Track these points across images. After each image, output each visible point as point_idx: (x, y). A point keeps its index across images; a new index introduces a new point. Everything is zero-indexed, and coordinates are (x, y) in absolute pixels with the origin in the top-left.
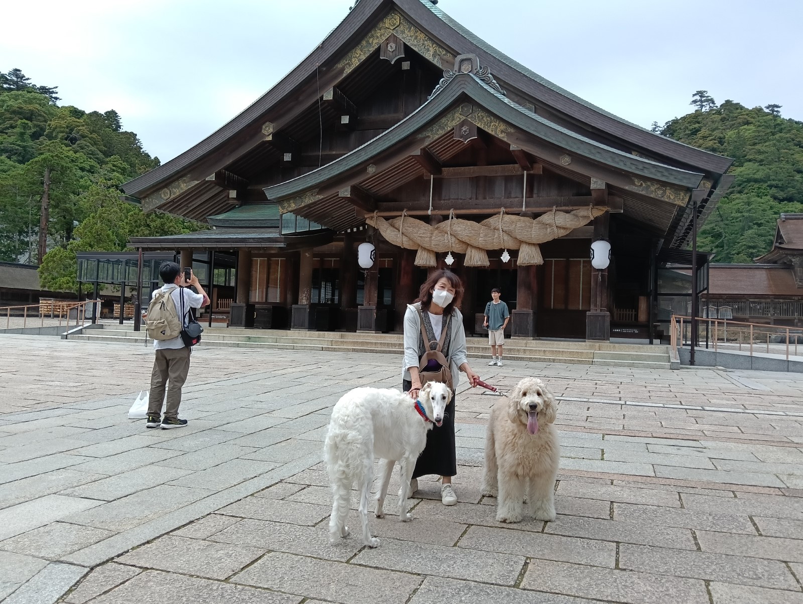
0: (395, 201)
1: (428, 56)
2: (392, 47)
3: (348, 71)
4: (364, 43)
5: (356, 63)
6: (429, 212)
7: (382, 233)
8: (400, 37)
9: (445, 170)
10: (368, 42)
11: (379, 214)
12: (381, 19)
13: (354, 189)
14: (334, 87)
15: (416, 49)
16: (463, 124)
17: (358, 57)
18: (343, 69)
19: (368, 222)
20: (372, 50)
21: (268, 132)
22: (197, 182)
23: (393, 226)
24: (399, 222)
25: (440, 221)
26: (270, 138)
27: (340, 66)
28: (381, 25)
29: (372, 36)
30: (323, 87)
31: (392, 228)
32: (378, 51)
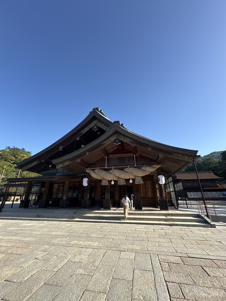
0: (95, 165)
1: (105, 129)
2: (95, 127)
3: (84, 133)
4: (88, 126)
6: (106, 168)
7: (91, 174)
8: (97, 125)
9: (110, 155)
10: (89, 126)
11: (90, 169)
12: (92, 121)
13: (82, 160)
14: (80, 137)
15: (101, 127)
16: (116, 139)
17: (86, 130)
18: (82, 133)
19: (86, 171)
20: (90, 128)
21: (61, 148)
22: (39, 162)
23: (94, 172)
24: (96, 171)
25: (109, 170)
26: (61, 150)
28: (93, 122)
29: (90, 125)
30: (76, 137)
31: (94, 173)
32: (92, 128)
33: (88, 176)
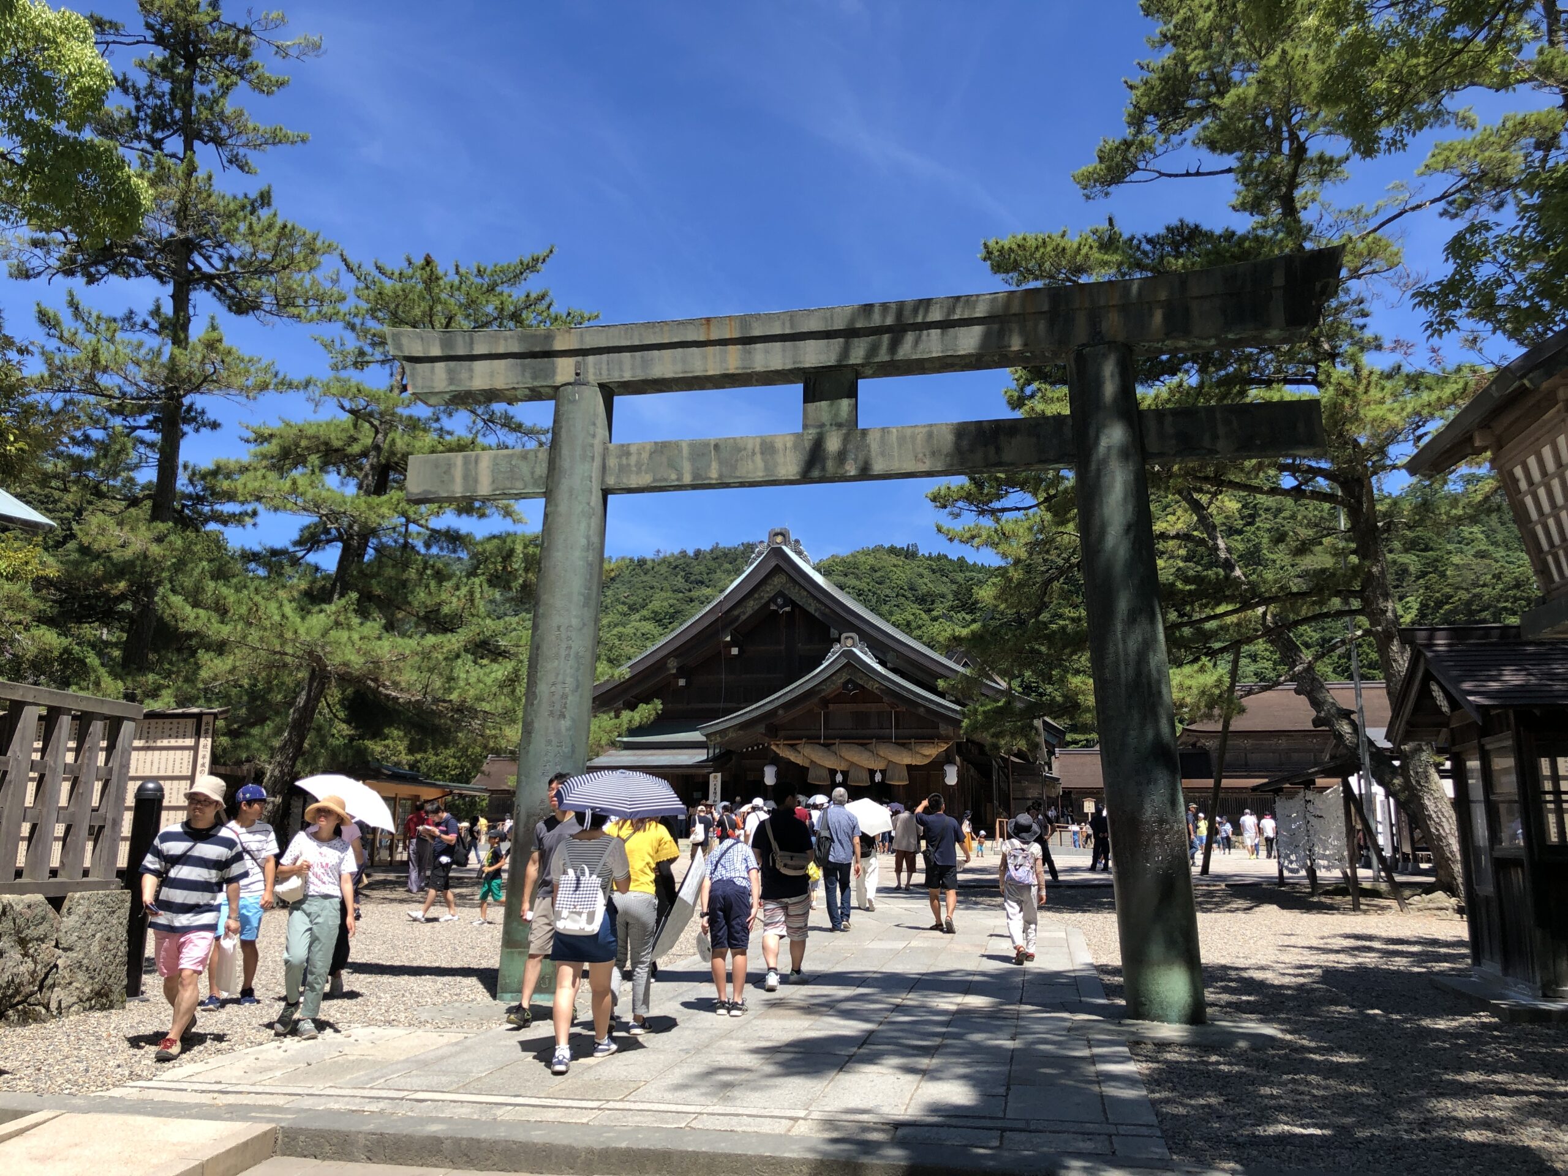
1: (812, 610)
2: (780, 601)
3: (744, 617)
4: (757, 596)
5: (749, 612)
6: (822, 740)
7: (784, 756)
8: (786, 592)
9: (831, 706)
10: (760, 595)
11: (783, 743)
12: (772, 581)
13: (767, 727)
14: (732, 630)
15: (801, 604)
16: (849, 681)
17: (752, 606)
18: (738, 616)
19: (773, 747)
20: (764, 602)
21: (673, 665)
24: (799, 748)
26: (674, 671)
27: (736, 613)
29: (764, 591)
30: (724, 630)
31: (792, 751)
32: (768, 603)
33: (776, 760)
